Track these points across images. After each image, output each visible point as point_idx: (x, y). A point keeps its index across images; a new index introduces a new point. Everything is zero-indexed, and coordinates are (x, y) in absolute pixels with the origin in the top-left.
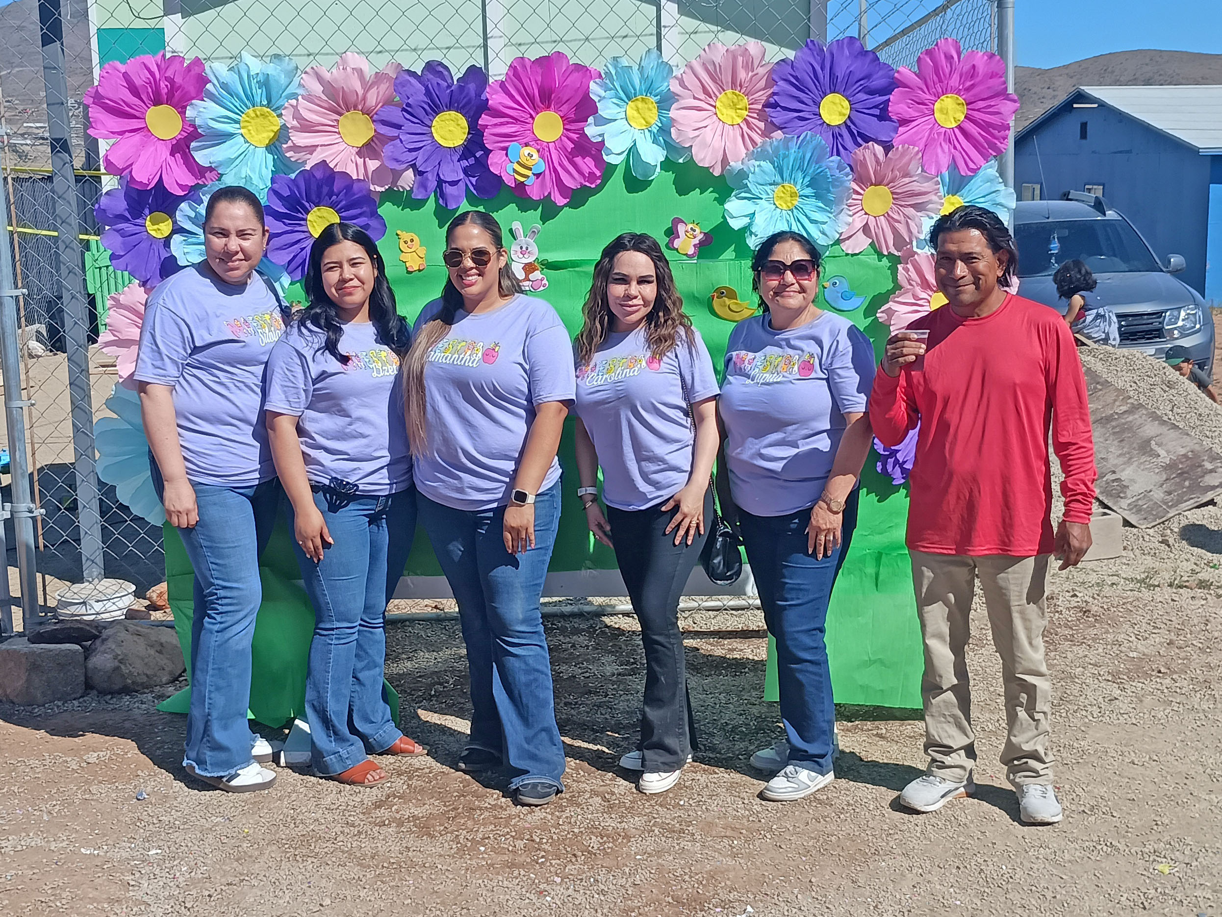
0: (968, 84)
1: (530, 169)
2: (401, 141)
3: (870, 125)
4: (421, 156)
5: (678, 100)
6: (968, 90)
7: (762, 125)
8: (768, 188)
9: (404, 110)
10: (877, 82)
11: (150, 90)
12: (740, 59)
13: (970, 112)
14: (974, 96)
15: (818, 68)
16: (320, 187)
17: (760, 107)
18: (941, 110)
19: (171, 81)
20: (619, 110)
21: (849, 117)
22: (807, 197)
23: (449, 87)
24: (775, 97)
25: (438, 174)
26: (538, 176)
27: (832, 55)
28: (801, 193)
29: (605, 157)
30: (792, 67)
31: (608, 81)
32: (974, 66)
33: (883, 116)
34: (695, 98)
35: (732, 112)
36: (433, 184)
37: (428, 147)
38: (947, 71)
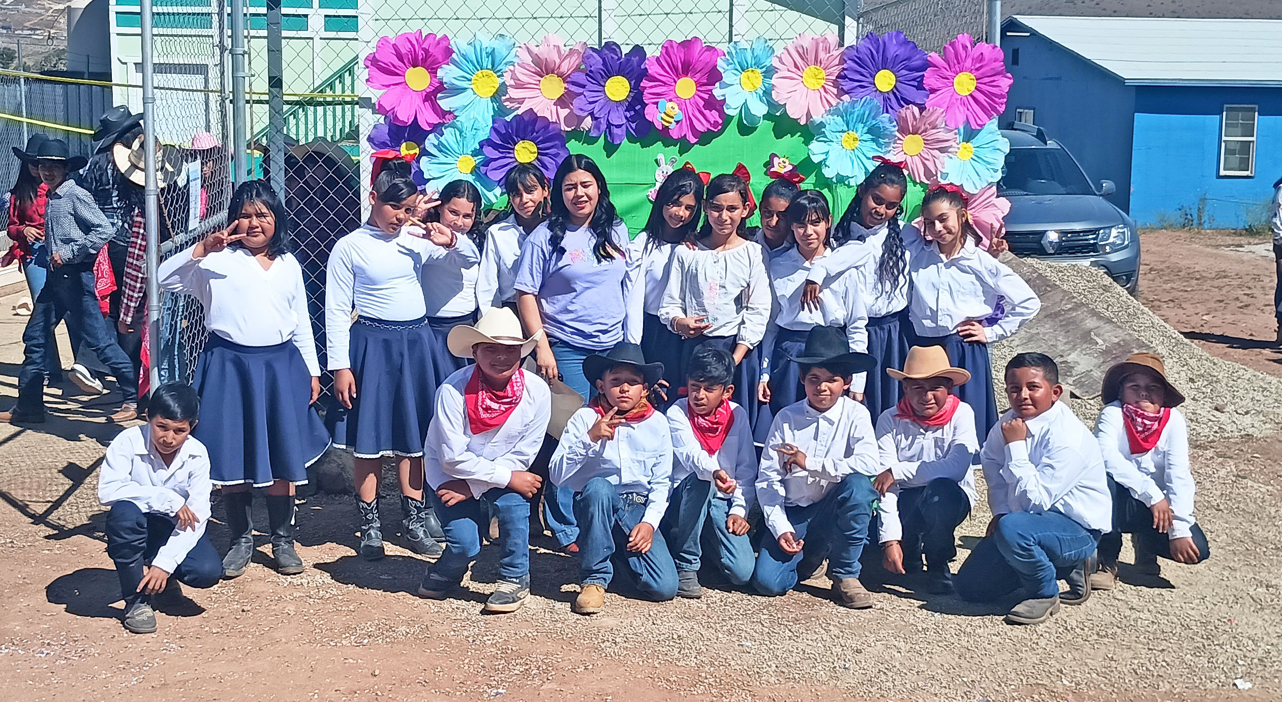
0: (978, 65)
1: (673, 118)
2: (585, 96)
3: (909, 92)
4: (597, 106)
5: (777, 72)
6: (977, 69)
7: (835, 91)
8: (838, 134)
9: (587, 74)
10: (916, 63)
11: (410, 56)
12: (821, 45)
13: (979, 85)
14: (982, 74)
15: (874, 52)
16: (525, 127)
17: (834, 78)
18: (959, 84)
19: (426, 51)
20: (736, 77)
21: (895, 86)
22: (866, 141)
23: (619, 59)
24: (845, 72)
25: (608, 120)
26: (677, 122)
27: (885, 43)
28: (861, 138)
29: (726, 111)
30: (857, 51)
31: (729, 58)
32: (982, 54)
33: (920, 87)
34: (789, 71)
35: (814, 81)
36: (604, 127)
37: (602, 101)
38: (964, 56)
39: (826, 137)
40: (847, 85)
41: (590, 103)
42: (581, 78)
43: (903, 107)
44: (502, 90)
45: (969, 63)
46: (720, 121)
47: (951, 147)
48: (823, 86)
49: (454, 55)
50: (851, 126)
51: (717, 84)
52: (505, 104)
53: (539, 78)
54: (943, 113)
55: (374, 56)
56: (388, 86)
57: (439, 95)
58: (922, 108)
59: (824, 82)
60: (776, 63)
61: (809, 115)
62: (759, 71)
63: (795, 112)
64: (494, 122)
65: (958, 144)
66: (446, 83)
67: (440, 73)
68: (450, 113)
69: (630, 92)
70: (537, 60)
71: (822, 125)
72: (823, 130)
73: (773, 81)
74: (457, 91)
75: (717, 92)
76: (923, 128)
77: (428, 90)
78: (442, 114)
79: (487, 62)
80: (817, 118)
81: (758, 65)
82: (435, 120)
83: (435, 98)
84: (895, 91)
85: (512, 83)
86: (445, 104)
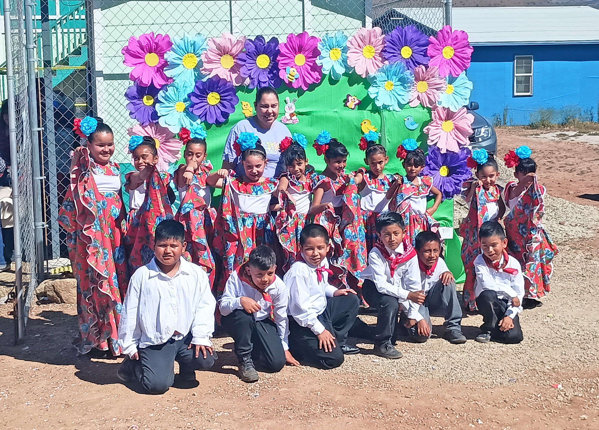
0: (455, 42)
1: (294, 76)
2: (246, 66)
3: (420, 58)
5: (349, 50)
6: (454, 44)
7: (380, 59)
8: (382, 82)
9: (247, 54)
10: (422, 42)
11: (147, 47)
12: (372, 34)
13: (456, 53)
14: (458, 47)
15: (400, 37)
16: (214, 85)
17: (380, 52)
18: (445, 53)
19: (157, 44)
20: (327, 53)
21: (412, 55)
22: (397, 86)
23: (264, 45)
24: (386, 48)
25: (258, 79)
26: (296, 79)
27: (406, 32)
28: (395, 84)
29: (323, 72)
30: (392, 37)
31: (323, 42)
32: (457, 36)
33: (425, 55)
34: (355, 48)
35: (369, 54)
36: (256, 83)
37: (255, 68)
38: (447, 37)
39: (376, 84)
40: (387, 55)
41: (249, 70)
42: (244, 56)
43: (416, 66)
44: (200, 64)
45: (450, 41)
46: (320, 78)
47: (442, 87)
48: (374, 57)
49: (173, 46)
50: (389, 78)
51: (318, 57)
52: (202, 72)
53: (220, 57)
54: (437, 69)
55: (128, 48)
56: (136, 64)
57: (165, 69)
58: (427, 67)
59: (374, 54)
60: (349, 45)
61: (367, 73)
62: (340, 49)
63: (360, 71)
64: (196, 82)
65: (446, 85)
66: (169, 62)
67: (166, 56)
68: (171, 78)
69: (270, 63)
70: (219, 47)
71: (375, 78)
72: (375, 80)
73: (348, 55)
74: (175, 66)
75: (318, 62)
76: (427, 78)
77: (158, 66)
78: (167, 79)
79: (191, 49)
80: (372, 74)
81: (339, 46)
82: (163, 82)
83: (163, 70)
84: (412, 58)
85: (206, 60)
86: (168, 73)
